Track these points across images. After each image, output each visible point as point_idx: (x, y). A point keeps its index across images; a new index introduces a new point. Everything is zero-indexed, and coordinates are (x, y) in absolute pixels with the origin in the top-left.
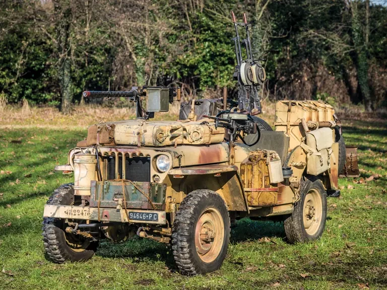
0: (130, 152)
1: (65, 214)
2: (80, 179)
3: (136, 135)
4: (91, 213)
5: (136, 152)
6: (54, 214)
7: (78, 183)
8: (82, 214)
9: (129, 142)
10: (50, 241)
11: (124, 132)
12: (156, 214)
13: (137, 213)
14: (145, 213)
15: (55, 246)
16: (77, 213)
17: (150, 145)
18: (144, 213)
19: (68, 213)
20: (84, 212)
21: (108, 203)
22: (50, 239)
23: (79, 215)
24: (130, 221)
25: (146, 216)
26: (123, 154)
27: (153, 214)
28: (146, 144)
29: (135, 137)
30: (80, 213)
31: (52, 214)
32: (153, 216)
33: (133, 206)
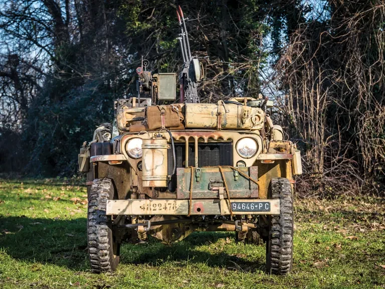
0: (206, 136)
1: (140, 209)
2: (155, 167)
3: (215, 116)
4: (178, 207)
5: (215, 135)
6: (124, 211)
7: (153, 172)
8: (166, 208)
9: (204, 125)
10: (100, 245)
11: (200, 112)
12: (268, 203)
13: (241, 203)
14: (253, 203)
15: (105, 251)
16: (157, 208)
17: (232, 127)
18: (251, 203)
19: (144, 208)
20: (168, 206)
21: (203, 193)
22: (101, 243)
23: (161, 209)
24: (233, 213)
25: (254, 206)
26: (196, 138)
27: (264, 203)
28: (227, 126)
29: (214, 118)
30: (162, 208)
31: (121, 210)
32: (264, 206)
33: (238, 195)
